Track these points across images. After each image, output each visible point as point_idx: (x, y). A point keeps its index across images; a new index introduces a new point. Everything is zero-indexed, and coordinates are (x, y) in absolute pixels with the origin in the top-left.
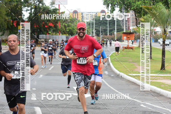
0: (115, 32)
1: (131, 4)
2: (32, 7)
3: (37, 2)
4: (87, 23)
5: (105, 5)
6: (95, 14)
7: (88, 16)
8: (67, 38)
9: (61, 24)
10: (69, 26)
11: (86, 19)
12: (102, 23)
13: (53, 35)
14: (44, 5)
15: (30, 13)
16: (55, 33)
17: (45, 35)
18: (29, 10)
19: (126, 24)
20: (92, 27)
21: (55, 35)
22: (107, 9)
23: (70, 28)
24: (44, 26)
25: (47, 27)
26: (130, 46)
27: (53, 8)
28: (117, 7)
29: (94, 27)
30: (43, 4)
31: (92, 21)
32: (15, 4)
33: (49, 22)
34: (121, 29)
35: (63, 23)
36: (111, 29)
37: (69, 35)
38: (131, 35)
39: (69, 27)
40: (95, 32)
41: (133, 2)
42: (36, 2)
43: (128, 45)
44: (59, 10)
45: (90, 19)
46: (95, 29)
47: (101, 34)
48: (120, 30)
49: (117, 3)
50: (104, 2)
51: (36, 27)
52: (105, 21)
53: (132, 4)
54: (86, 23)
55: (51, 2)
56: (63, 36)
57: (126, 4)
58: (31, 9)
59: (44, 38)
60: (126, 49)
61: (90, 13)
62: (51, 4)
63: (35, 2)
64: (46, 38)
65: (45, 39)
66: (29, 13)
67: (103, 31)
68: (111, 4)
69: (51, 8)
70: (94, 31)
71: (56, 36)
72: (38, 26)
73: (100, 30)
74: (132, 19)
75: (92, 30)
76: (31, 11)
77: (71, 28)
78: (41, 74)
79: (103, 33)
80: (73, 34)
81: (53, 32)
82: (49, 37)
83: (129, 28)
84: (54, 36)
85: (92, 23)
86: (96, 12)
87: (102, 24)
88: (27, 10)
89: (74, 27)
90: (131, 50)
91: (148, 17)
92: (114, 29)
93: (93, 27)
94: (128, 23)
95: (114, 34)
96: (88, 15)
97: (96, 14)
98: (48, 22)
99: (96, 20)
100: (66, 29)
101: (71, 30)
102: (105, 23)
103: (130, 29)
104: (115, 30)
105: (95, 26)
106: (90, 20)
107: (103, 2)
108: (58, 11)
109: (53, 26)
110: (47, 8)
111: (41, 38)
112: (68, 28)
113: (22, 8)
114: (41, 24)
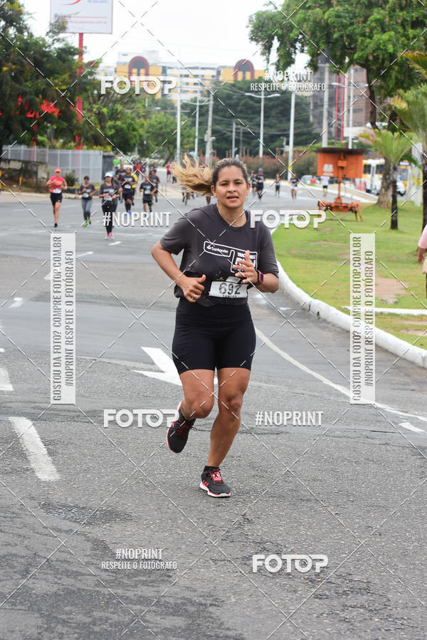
0: (288, 143)
1: (356, 41)
4: (184, 106)
5: (257, 41)
6: (214, 73)
7: (186, 80)
8: (108, 160)
9: (87, 106)
10: (114, 115)
11: (181, 91)
12: (239, 108)
13: (53, 147)
14: (26, 34)
16: (62, 141)
17: (23, 148)
19: (330, 115)
20: (200, 124)
21: (64, 146)
22: (265, 57)
23: (118, 123)
24: (23, 112)
25: (32, 116)
26: (344, 201)
27: (58, 45)
28: (302, 51)
29: (210, 123)
30: (20, 30)
31: (200, 102)
33: (40, 96)
34: (309, 133)
35: (94, 103)
36: (273, 132)
37: (113, 149)
38: (352, 159)
39: (116, 119)
40: (213, 142)
41: (363, 35)
43: (339, 198)
44: (81, 53)
45: (196, 92)
46: (214, 132)
47: (234, 150)
48: (306, 137)
49: (300, 37)
50: (252, 31)
52: (251, 102)
53: (360, 41)
54: (179, 108)
55: (53, 22)
56: (91, 152)
57: (337, 40)
59: (22, 158)
60: (331, 210)
61: (197, 68)
62: (50, 31)
64: (27, 159)
65: (26, 163)
67: (241, 138)
68: (281, 38)
69: (50, 46)
70: (209, 138)
71: (64, 152)
73: (231, 136)
74: (354, 96)
75: (202, 132)
77: (123, 123)
78: (19, 296)
79: (241, 147)
80: (129, 145)
81: (56, 138)
82: (37, 155)
83: (339, 131)
84: (59, 152)
85: (201, 107)
86: (217, 67)
87: (241, 112)
89: (133, 119)
90: (351, 216)
91: (420, 96)
92: (284, 135)
93: (207, 122)
94: (339, 111)
95: (282, 152)
96: (187, 76)
97: (219, 73)
98: (38, 97)
99: (215, 98)
100: (103, 128)
101: (122, 129)
102: (251, 107)
103: (345, 135)
104: (288, 136)
105: (214, 120)
106: (193, 96)
107: (251, 28)
108: (76, 57)
109: (56, 113)
110: (36, 43)
111: (9, 158)
112: (110, 123)
114: (12, 104)
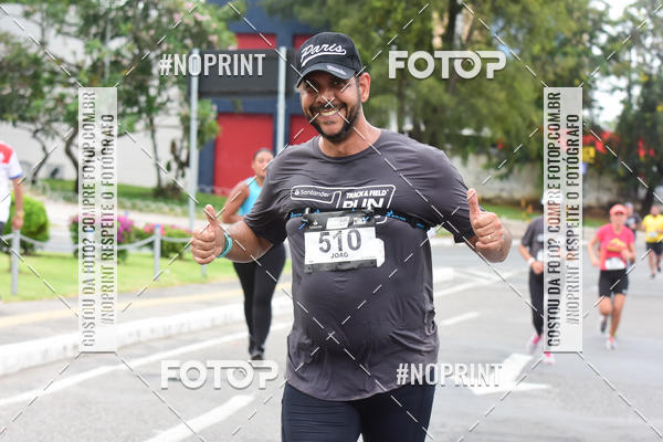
2: (635, 76)
3: (652, 60)
15: (627, 103)
18: (621, 90)
32: (571, 62)
42: (648, 57)
51: (646, 156)
58: (629, 89)
63: (644, 60)
66: (623, 102)
72: (652, 152)
76: (630, 95)
88: (614, 89)
113: (593, 82)
